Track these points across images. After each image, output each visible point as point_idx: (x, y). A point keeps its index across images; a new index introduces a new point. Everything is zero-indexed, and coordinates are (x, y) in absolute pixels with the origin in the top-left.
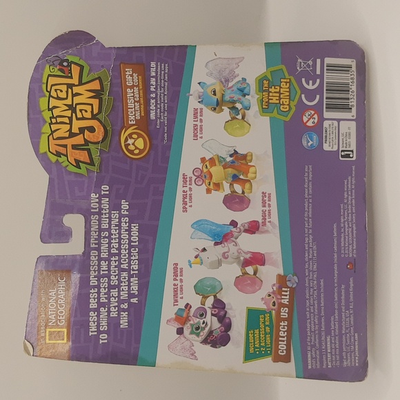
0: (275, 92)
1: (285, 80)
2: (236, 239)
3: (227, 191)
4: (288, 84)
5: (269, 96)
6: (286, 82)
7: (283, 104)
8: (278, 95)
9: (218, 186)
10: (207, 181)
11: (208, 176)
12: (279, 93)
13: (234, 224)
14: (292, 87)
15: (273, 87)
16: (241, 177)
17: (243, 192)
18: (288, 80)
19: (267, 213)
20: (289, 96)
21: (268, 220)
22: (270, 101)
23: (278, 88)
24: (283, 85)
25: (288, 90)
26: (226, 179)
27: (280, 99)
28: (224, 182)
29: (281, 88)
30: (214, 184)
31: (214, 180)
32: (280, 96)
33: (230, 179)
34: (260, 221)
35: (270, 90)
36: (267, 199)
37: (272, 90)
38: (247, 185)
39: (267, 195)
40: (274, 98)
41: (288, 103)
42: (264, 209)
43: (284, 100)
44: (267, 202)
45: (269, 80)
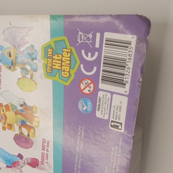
0: (58, 60)
1: (67, 50)
2: (22, 167)
3: (17, 132)
4: (69, 54)
5: (52, 62)
6: (68, 52)
7: (64, 71)
8: (60, 62)
9: (10, 126)
10: (3, 121)
11: (4, 118)
12: (61, 60)
13: (20, 156)
14: (72, 57)
15: (56, 55)
16: (28, 123)
17: (28, 135)
18: (69, 51)
19: (45, 155)
20: (70, 64)
21: (45, 161)
22: (54, 67)
23: (61, 56)
24: (65, 54)
25: (69, 59)
26: (16, 122)
27: (62, 66)
28: (15, 124)
29: (63, 56)
30: (8, 124)
31: (8, 121)
32: (61, 64)
33: (20, 124)
34: (40, 160)
35: (54, 57)
36: (46, 144)
37: (55, 57)
38: (32, 131)
39: (46, 141)
40: (57, 65)
41: (68, 70)
42: (43, 151)
43: (65, 68)
44: (46, 148)
45: (53, 49)
